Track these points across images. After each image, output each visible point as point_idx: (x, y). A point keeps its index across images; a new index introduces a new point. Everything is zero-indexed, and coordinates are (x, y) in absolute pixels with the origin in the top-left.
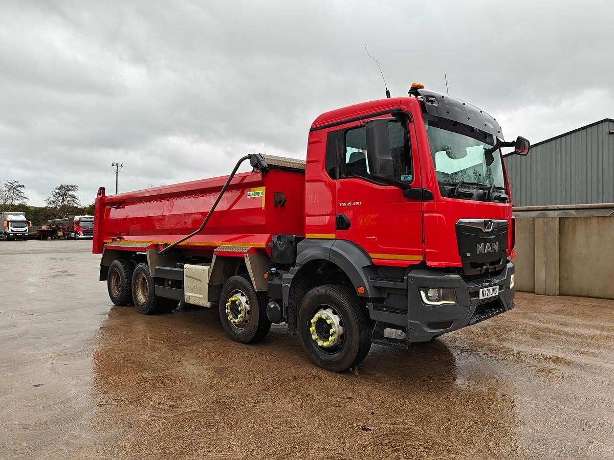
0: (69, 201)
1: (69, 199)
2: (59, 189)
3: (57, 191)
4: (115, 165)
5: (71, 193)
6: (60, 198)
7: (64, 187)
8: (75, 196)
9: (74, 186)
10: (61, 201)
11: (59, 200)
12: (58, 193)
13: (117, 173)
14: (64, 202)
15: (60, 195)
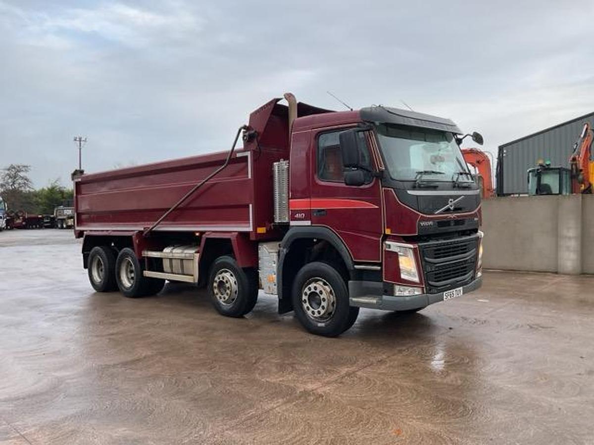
0: (19, 184)
1: (20, 181)
2: (9, 170)
3: (7, 172)
4: (78, 139)
5: (22, 174)
6: (10, 181)
7: (14, 168)
8: (28, 178)
9: (27, 167)
10: (11, 184)
11: (8, 183)
12: (8, 174)
13: (80, 149)
14: (15, 185)
15: (10, 177)
